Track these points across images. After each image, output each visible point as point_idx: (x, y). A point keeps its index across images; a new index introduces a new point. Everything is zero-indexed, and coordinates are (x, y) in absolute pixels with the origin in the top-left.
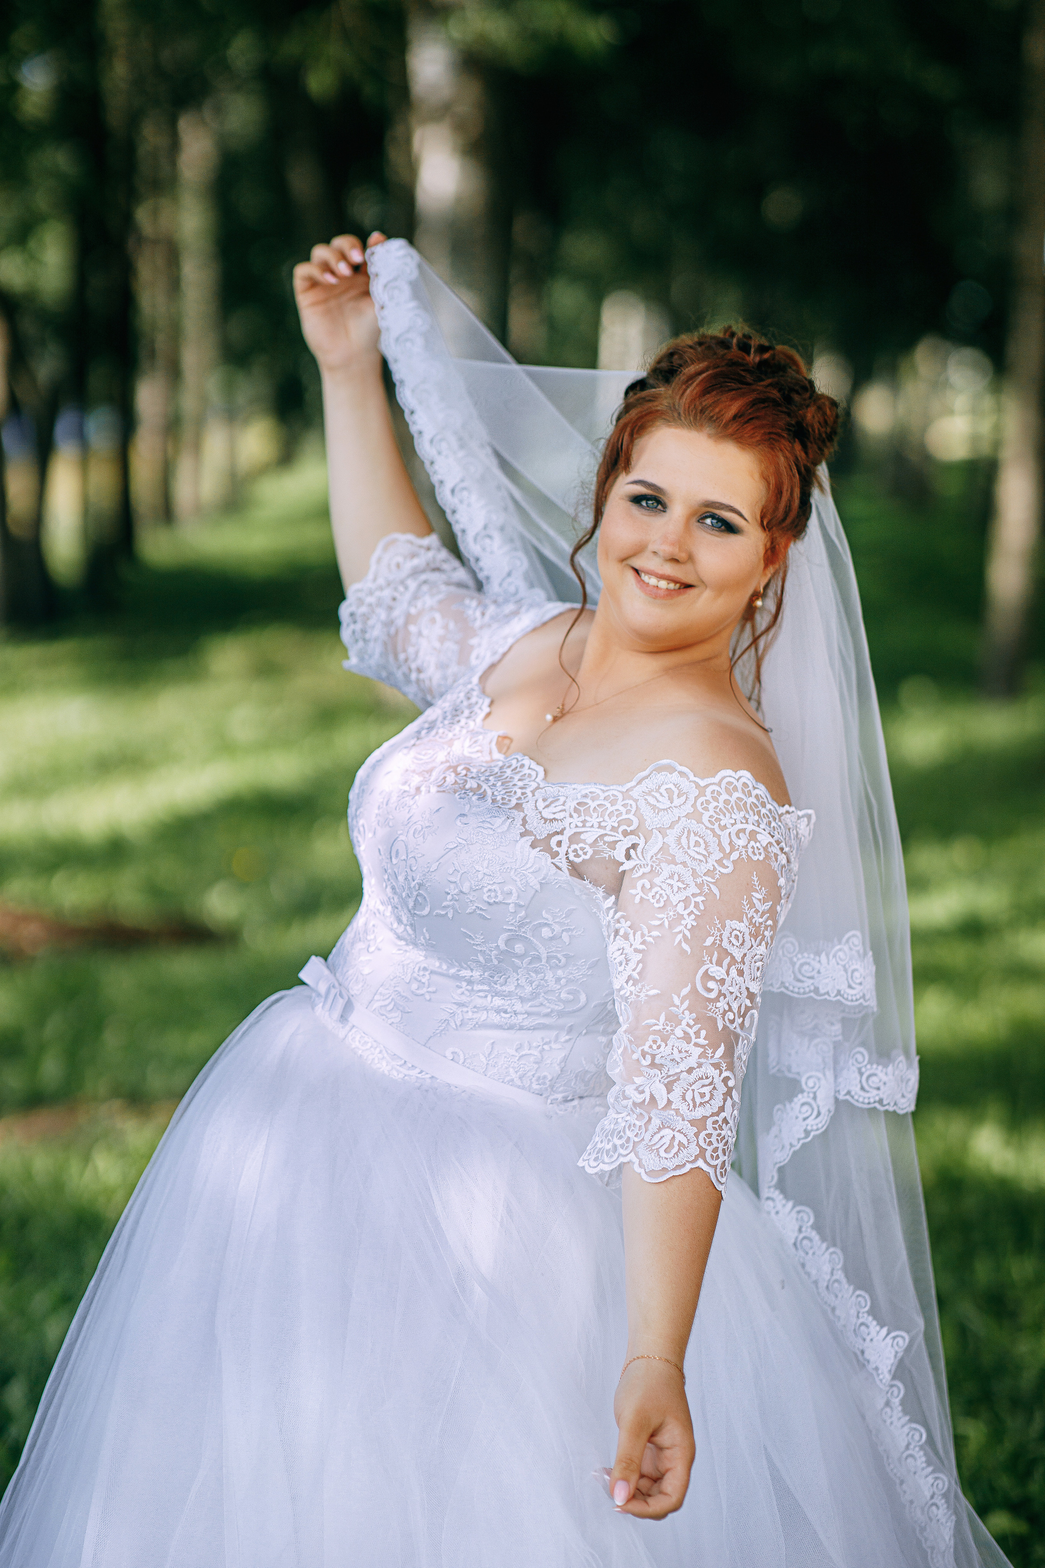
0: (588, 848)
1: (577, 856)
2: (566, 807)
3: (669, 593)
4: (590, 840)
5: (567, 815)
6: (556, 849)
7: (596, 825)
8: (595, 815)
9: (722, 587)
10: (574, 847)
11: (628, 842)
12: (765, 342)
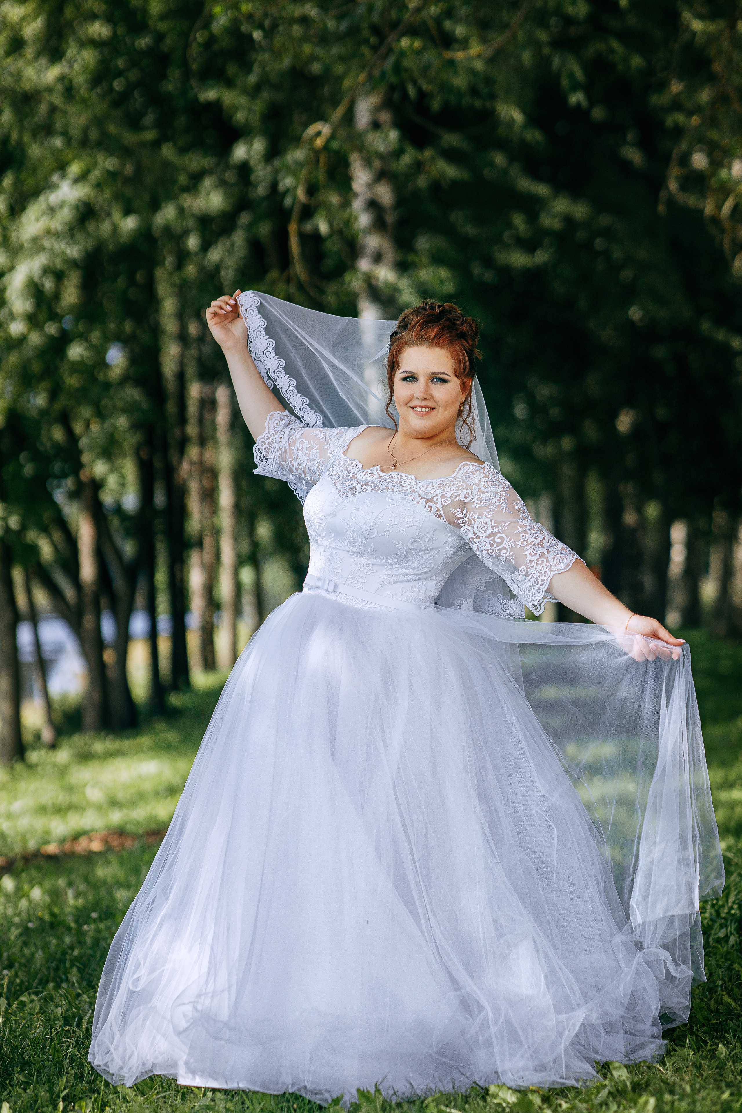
0: (449, 499)
1: (446, 502)
2: (435, 487)
3: (427, 413)
4: (449, 496)
5: (436, 489)
6: (436, 502)
7: (449, 490)
8: (447, 487)
9: (447, 406)
10: (443, 500)
11: (464, 493)
12: (439, 304)
